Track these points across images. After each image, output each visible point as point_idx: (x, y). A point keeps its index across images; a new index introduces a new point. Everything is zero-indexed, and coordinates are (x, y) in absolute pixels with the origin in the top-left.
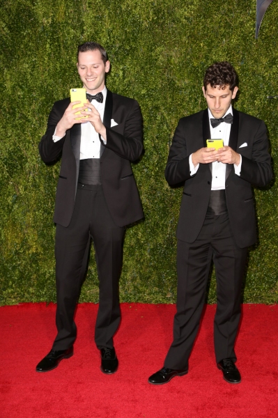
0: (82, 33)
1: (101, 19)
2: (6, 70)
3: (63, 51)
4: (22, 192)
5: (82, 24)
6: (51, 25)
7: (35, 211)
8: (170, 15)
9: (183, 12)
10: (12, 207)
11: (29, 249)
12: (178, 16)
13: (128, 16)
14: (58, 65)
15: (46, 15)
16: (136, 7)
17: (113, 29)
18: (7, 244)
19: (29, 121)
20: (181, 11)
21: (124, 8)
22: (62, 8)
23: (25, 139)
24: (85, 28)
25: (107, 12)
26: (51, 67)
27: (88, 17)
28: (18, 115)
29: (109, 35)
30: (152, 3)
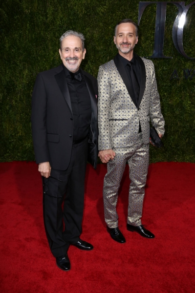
0: (47, 18)
1: (57, 11)
2: (5, 37)
3: (36, 28)
4: (14, 103)
5: (47, 14)
6: (30, 14)
7: (21, 114)
8: (94, 11)
9: (101, 9)
10: (9, 111)
11: (18, 134)
12: (98, 11)
13: (71, 10)
14: (33, 36)
15: (27, 8)
16: (75, 6)
17: (63, 17)
18: (6, 130)
19: (18, 65)
20: (99, 9)
21: (69, 5)
22: (36, 5)
23: (16, 75)
24: (48, 16)
25: (60, 7)
26: (30, 36)
27: (50, 10)
28: (12, 62)
29: (61, 20)
30: (84, 4)
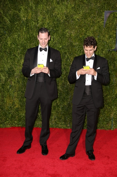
0: (38, 24)
1: (45, 18)
2: (8, 37)
3: (30, 30)
4: (13, 84)
5: (38, 20)
6: (26, 21)
7: (18, 91)
8: (72, 18)
9: (76, 17)
10: (9, 90)
11: (15, 106)
12: (74, 18)
13: (55, 18)
14: (28, 36)
15: (24, 17)
16: (58, 14)
17: (50, 22)
18: (7, 104)
19: (16, 57)
20: (76, 16)
21: (54, 14)
22: (30, 14)
23: (15, 64)
24: (39, 22)
25: (47, 16)
26: (25, 36)
27: (40, 17)
28: (12, 54)
29: (48, 25)
30: (65, 13)
